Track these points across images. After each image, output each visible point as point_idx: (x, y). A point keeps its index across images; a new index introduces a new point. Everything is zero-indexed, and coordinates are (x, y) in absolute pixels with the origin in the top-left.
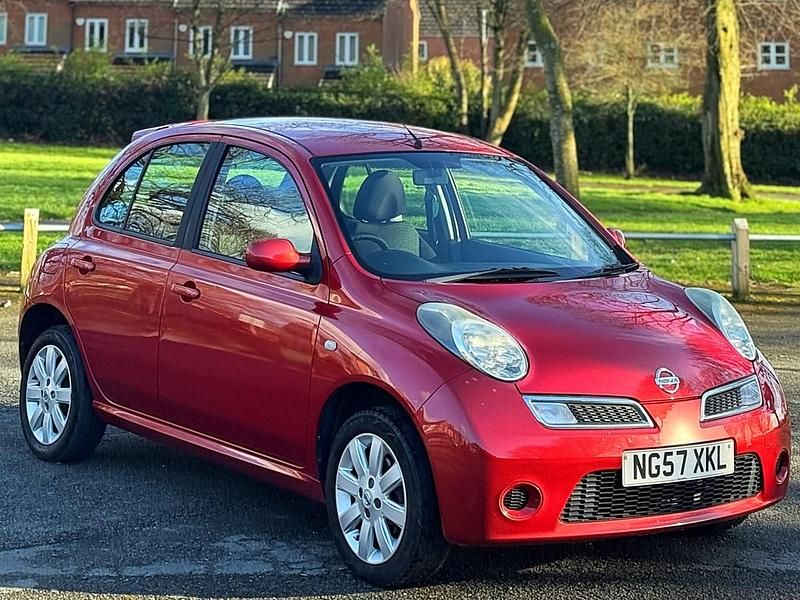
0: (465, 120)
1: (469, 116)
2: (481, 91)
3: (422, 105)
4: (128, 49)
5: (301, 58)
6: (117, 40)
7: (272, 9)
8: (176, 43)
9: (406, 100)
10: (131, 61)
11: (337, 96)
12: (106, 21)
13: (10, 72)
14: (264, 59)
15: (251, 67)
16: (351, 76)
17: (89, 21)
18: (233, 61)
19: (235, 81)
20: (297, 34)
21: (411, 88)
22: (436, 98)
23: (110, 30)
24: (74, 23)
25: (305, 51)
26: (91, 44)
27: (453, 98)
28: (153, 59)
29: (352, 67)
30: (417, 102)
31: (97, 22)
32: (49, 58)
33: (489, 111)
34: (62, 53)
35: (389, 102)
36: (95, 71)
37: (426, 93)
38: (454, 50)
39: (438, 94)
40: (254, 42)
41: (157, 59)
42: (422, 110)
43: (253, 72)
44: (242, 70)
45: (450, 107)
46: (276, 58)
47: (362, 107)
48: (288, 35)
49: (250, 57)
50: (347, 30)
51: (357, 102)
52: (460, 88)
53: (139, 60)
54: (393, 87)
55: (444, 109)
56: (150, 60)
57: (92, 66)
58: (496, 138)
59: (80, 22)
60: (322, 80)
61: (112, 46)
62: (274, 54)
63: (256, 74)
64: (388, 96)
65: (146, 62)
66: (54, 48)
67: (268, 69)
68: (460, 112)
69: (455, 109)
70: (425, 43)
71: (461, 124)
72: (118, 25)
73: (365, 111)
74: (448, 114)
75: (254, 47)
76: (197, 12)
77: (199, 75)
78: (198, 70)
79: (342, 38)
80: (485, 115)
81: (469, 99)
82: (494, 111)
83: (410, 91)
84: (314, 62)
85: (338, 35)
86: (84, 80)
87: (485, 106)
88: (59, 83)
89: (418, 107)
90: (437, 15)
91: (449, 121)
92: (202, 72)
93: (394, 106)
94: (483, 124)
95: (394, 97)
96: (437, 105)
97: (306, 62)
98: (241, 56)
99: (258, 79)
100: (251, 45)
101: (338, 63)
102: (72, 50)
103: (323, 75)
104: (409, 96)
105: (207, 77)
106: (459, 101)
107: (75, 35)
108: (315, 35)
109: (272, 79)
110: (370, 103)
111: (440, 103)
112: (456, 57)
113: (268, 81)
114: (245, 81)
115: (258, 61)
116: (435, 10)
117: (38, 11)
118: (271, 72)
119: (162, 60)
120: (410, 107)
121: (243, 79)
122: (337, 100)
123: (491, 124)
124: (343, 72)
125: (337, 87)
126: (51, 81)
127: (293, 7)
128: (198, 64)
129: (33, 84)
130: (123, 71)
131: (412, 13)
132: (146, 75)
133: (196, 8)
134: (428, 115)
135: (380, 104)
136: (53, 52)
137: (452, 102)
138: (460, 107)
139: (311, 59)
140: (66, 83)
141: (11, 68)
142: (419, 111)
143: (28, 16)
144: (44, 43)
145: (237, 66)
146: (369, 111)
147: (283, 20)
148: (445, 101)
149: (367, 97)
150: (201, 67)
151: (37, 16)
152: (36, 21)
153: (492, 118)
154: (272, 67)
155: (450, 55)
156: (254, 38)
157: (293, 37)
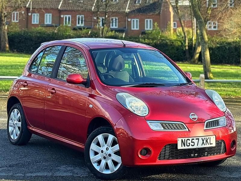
0: (187, 48)
1: (188, 46)
2: (192, 38)
3: (173, 43)
4: (78, 25)
5: (134, 28)
6: (74, 22)
7: (124, 11)
8: (93, 23)
9: (167, 41)
10: (78, 29)
11: (145, 40)
12: (70, 16)
13: (40, 32)
14: (122, 28)
15: (116, 30)
16: (149, 33)
17: (65, 16)
18: (111, 29)
19: (111, 35)
20: (132, 20)
21: (169, 37)
22: (177, 40)
23: (72, 18)
24: (60, 17)
25: (135, 25)
26: (66, 23)
27: (183, 40)
28: (85, 28)
29: (150, 30)
30: (171, 42)
31: (67, 16)
32: (52, 28)
33: (195, 44)
34: (56, 26)
35: (162, 42)
36: (66, 32)
37: (174, 39)
38: (183, 25)
39: (178, 39)
40: (118, 22)
41: (86, 28)
42: (173, 44)
43: (117, 32)
44: (113, 32)
45: (182, 43)
46: (126, 27)
47: (153, 43)
48: (129, 20)
49: (117, 27)
50: (149, 18)
51: (151, 42)
52: (185, 37)
53: (80, 29)
54: (163, 37)
55: (180, 44)
56: (84, 28)
57: (66, 30)
58: (197, 53)
59: (62, 16)
60: (140, 35)
61: (72, 24)
62: (124, 26)
63: (118, 33)
64: (161, 40)
65: (83, 29)
66: (54, 25)
67: (123, 31)
68: (185, 45)
69: (183, 44)
70: (176, 22)
71: (186, 49)
72: (74, 17)
73: (154, 45)
74: (181, 46)
75: (118, 24)
76: (99, 13)
77: (100, 33)
78: (99, 31)
79: (147, 21)
80: (194, 46)
81: (188, 40)
82: (197, 44)
83: (169, 38)
84: (138, 29)
85: (146, 20)
86: (63, 35)
87: (194, 43)
88: (55, 36)
89: (171, 43)
90: (177, 13)
91: (182, 48)
92: (101, 32)
93: (164, 43)
94: (193, 49)
95: (163, 40)
96: (177, 42)
97: (135, 29)
98: (114, 27)
99: (119, 34)
100: (117, 23)
101: (146, 29)
102: (59, 25)
103: (141, 33)
104: (168, 40)
105: (102, 34)
106: (185, 41)
107: (60, 20)
108: (138, 20)
109: (124, 34)
110: (156, 42)
111: (179, 42)
112: (184, 27)
113: (123, 35)
114: (115, 35)
115: (119, 29)
116: (177, 12)
117: (49, 13)
118: (124, 32)
119: (88, 28)
120: (169, 43)
121: (114, 34)
122: (145, 41)
123: (196, 49)
124: (147, 32)
125: (145, 37)
126: (52, 35)
127: (130, 11)
128: (99, 29)
129: (47, 36)
130: (76, 32)
131: (170, 12)
132: (83, 33)
133: (98, 11)
134: (175, 46)
135: (159, 42)
136: (53, 26)
137: (183, 42)
138: (185, 43)
139: (137, 28)
140: (57, 36)
141: (40, 31)
142: (172, 45)
143: (45, 14)
144: (50, 23)
145: (112, 30)
146: (155, 45)
147: (128, 15)
148: (180, 41)
149: (154, 40)
150: (100, 30)
151: (48, 14)
152: (48, 16)
153: (196, 47)
154: (124, 31)
155: (182, 26)
156: (118, 21)
157: (131, 21)
